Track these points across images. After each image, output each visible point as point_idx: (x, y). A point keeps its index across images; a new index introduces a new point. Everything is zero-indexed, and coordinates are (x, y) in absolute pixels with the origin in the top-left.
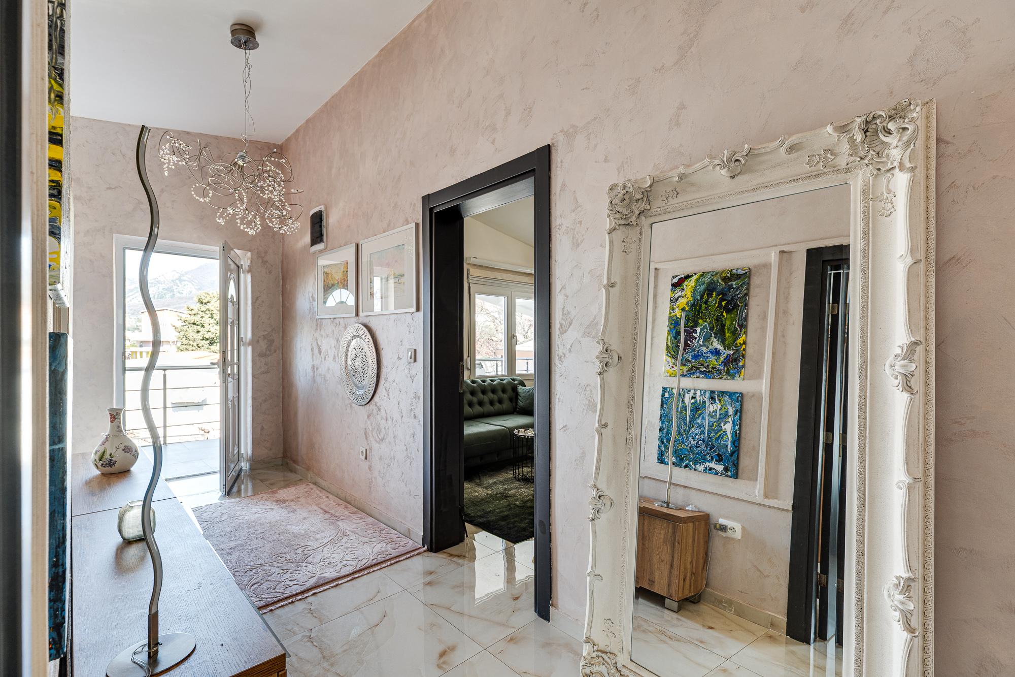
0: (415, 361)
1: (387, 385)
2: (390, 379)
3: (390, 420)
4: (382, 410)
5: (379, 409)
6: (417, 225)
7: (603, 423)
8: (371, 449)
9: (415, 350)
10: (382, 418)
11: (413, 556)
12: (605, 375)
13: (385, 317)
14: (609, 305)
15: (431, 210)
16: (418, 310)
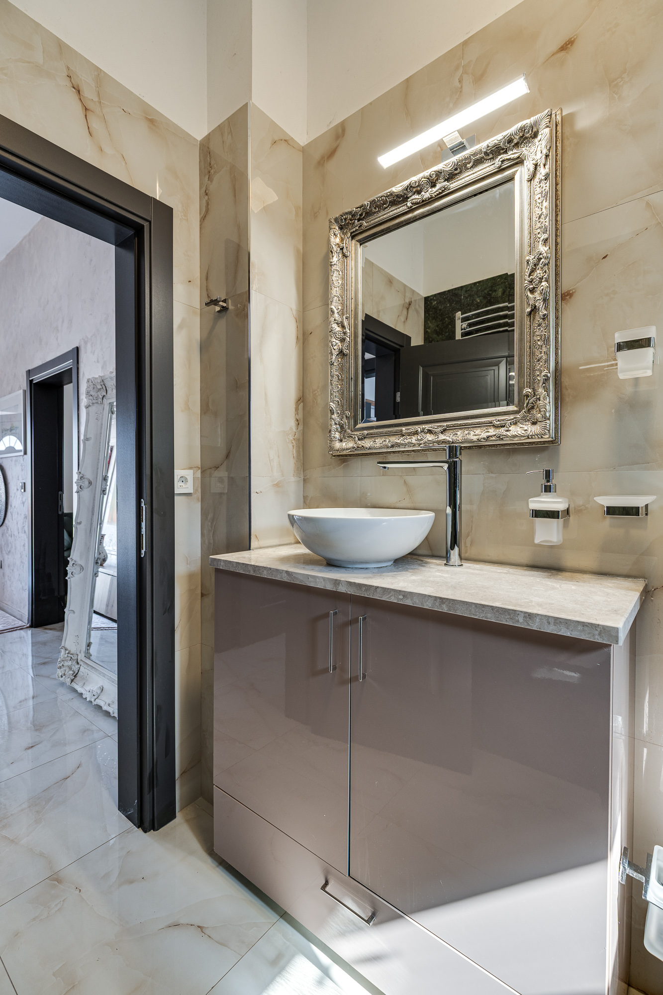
0: (25, 491)
1: (11, 510)
2: (13, 506)
3: (13, 536)
4: (9, 529)
5: (8, 529)
6: (25, 392)
7: (79, 521)
8: (4, 560)
9: (24, 483)
10: (9, 535)
11: (16, 630)
12: (81, 493)
13: (10, 459)
14: (85, 452)
15: (31, 381)
16: (25, 453)
